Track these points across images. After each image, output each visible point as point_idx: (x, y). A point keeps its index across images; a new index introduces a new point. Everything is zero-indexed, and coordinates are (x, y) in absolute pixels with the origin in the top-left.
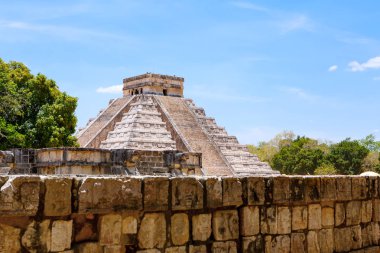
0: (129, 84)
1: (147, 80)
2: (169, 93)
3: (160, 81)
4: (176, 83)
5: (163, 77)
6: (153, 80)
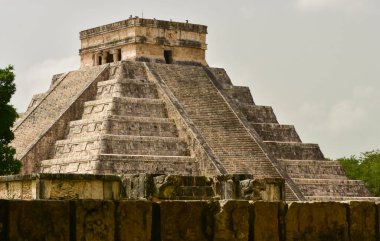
0: (96, 42)
1: (132, 33)
2: (176, 58)
3: (156, 33)
4: (189, 36)
5: (164, 25)
6: (144, 31)
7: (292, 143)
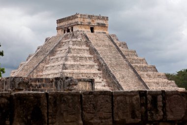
0: (62, 24)
1: (77, 20)
4: (101, 22)
6: (82, 20)
7: (144, 65)
